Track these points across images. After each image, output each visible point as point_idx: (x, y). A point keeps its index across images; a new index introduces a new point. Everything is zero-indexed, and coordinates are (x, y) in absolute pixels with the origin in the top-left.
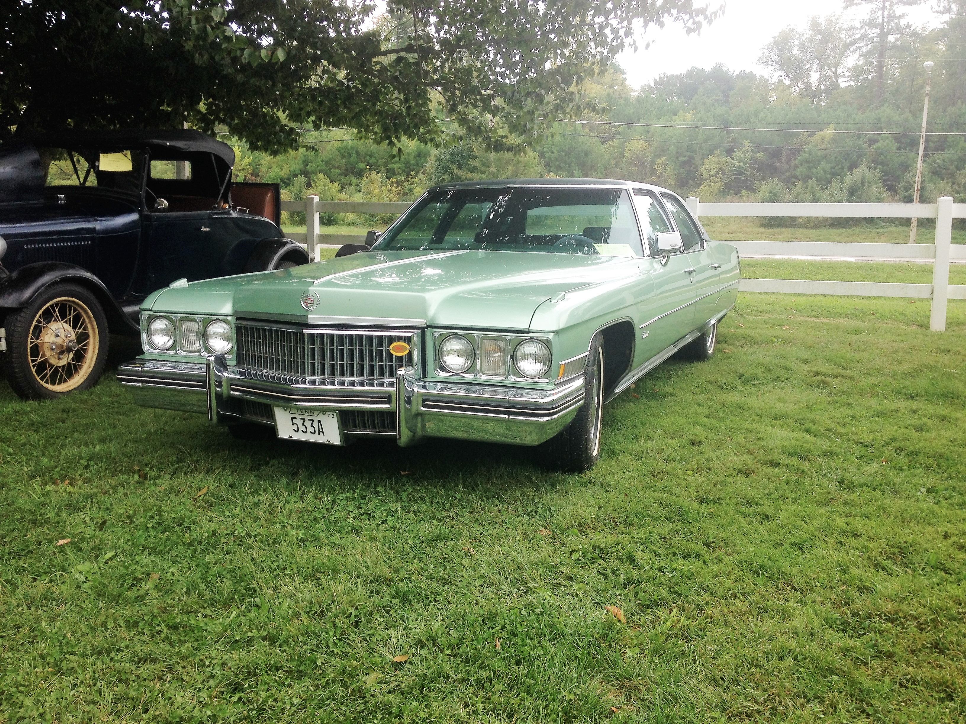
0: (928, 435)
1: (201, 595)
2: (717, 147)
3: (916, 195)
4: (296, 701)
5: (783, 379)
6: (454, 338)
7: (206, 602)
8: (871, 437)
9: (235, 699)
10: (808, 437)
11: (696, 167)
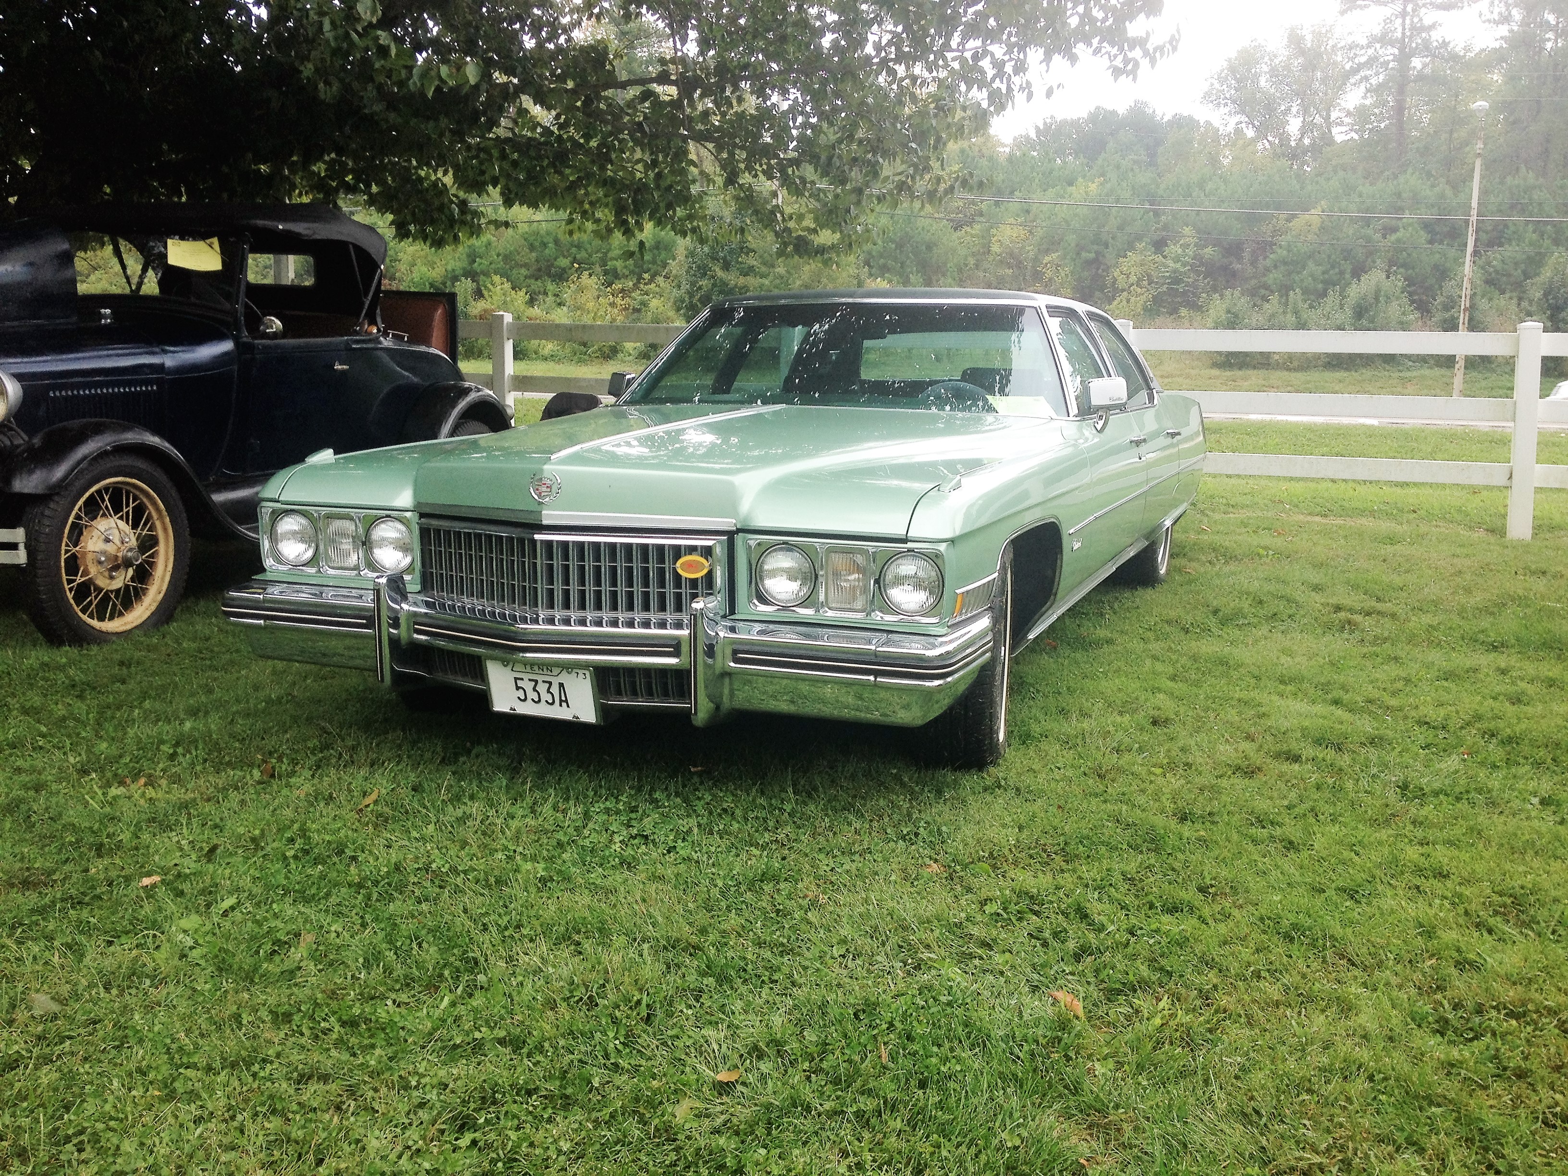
0: (1529, 709)
1: (388, 971)
2: (1139, 238)
3: (1463, 318)
4: (565, 1146)
5: (1285, 617)
6: (781, 549)
7: (397, 981)
8: (1442, 712)
9: (465, 1141)
10: (1339, 712)
11: (1107, 269)
